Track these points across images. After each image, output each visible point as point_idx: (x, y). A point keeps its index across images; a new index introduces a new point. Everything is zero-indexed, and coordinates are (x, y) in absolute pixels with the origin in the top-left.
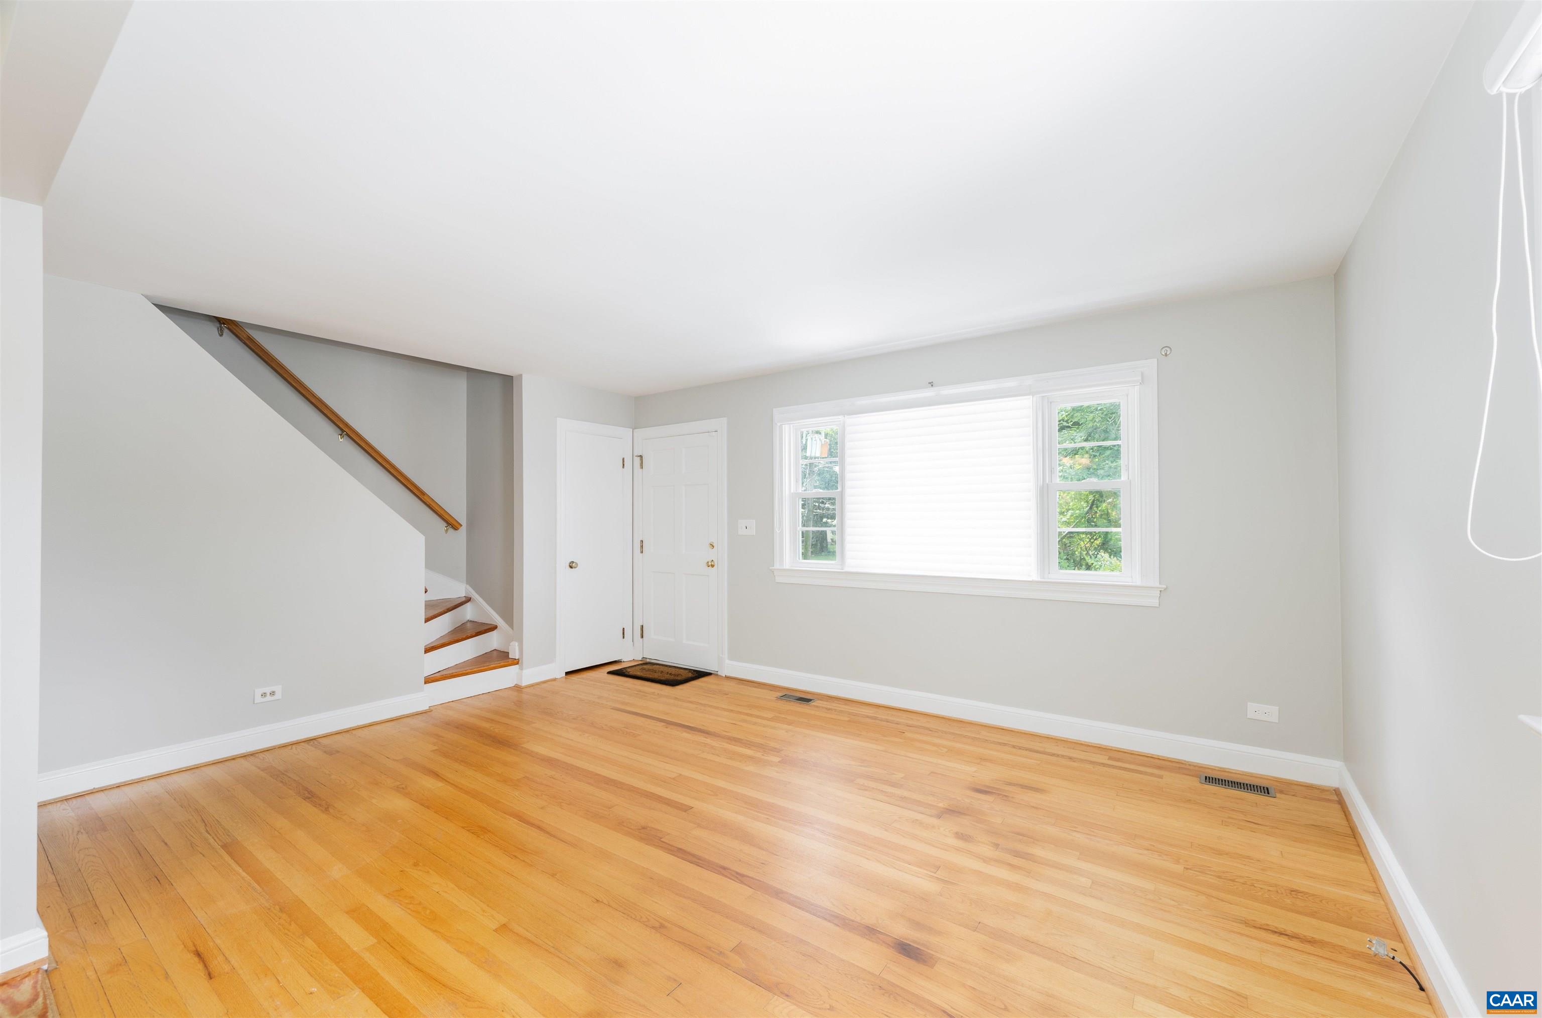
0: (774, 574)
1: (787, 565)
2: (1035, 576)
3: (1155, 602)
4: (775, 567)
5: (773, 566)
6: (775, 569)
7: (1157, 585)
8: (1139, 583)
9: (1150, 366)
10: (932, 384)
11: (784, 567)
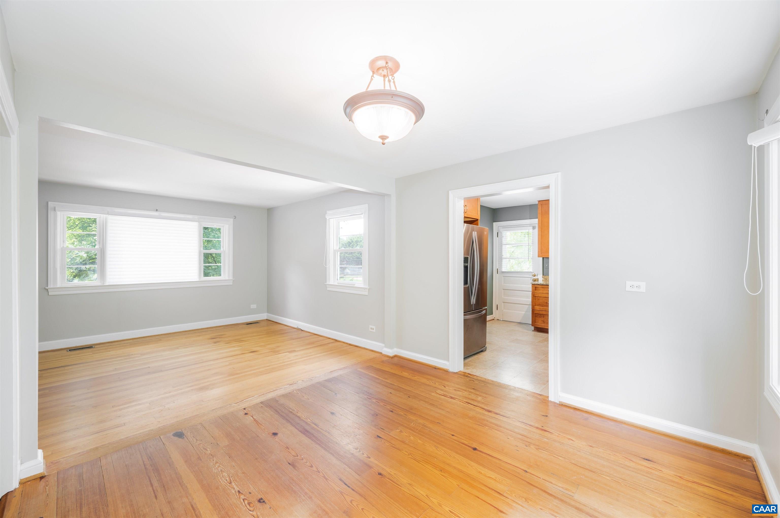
0: (48, 291)
1: (59, 285)
2: (198, 280)
3: (231, 284)
4: (49, 287)
5: (48, 287)
6: (49, 288)
7: (232, 279)
8: (228, 279)
9: (232, 220)
10: (157, 210)
11: (57, 287)
